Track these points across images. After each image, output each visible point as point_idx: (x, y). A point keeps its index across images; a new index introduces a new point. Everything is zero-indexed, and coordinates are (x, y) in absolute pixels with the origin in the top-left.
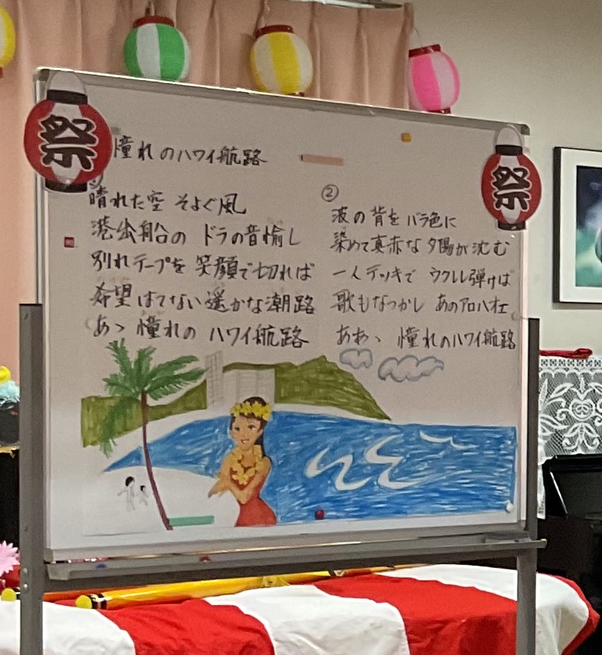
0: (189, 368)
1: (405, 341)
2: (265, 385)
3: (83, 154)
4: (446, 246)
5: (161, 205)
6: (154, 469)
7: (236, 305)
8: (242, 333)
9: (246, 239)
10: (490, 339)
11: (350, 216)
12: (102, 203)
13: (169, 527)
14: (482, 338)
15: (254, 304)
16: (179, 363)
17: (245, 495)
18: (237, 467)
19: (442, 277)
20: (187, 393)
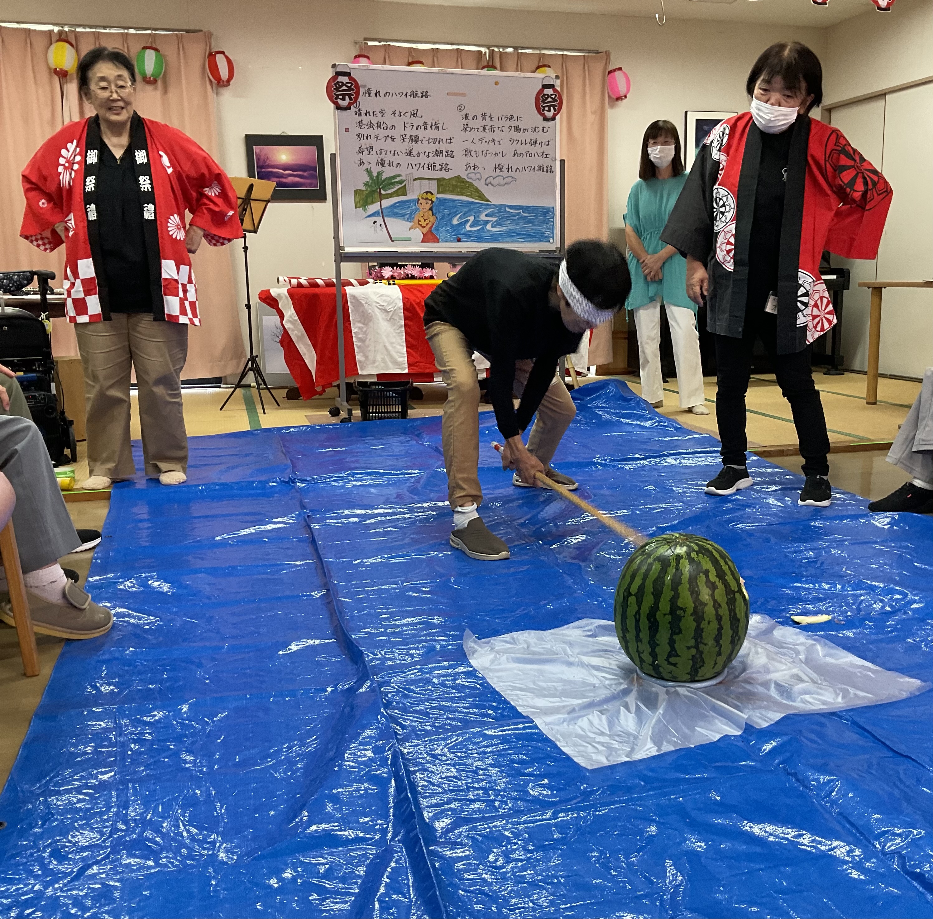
0: (398, 179)
1: (497, 170)
2: (433, 187)
3: (349, 96)
4: (517, 129)
5: (385, 115)
6: (386, 218)
8: (421, 165)
9: (423, 128)
10: (541, 168)
11: (470, 117)
12: (360, 114)
13: (393, 241)
14: (536, 168)
15: (427, 154)
16: (394, 177)
17: (425, 230)
18: (421, 219)
19: (515, 142)
20: (398, 189)
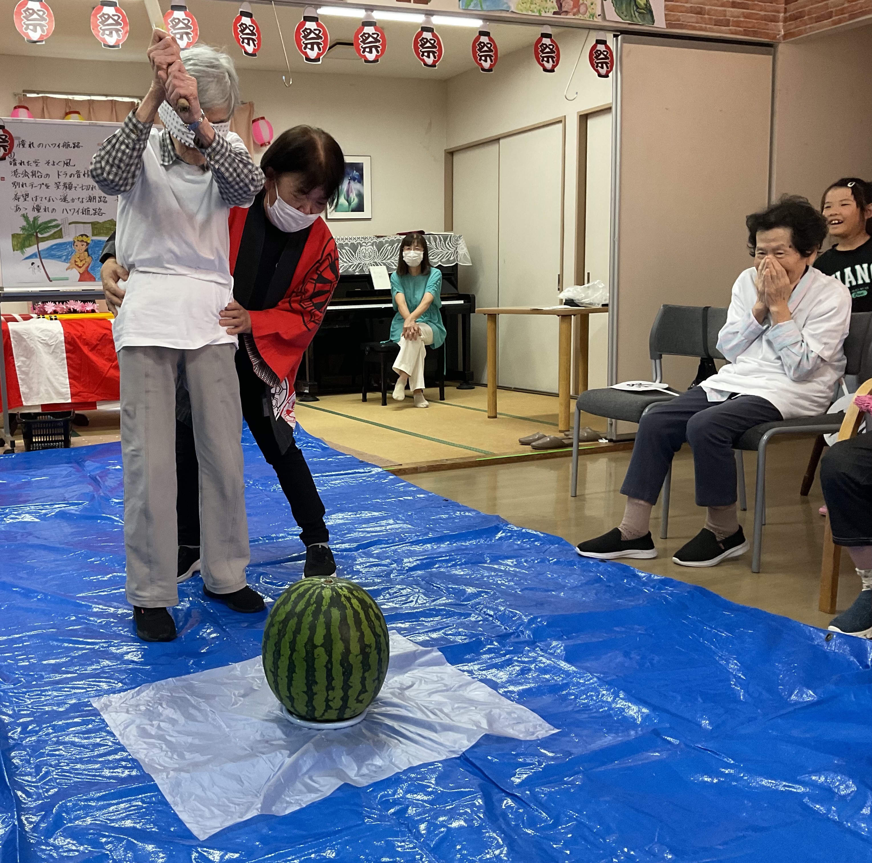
0: (54, 223)
2: (88, 230)
3: (4, 147)
5: (39, 164)
6: (43, 260)
7: (73, 200)
8: (76, 211)
9: (76, 176)
12: (15, 164)
13: (51, 281)
15: (81, 200)
16: (50, 222)
17: (82, 270)
18: (78, 260)
20: (55, 233)
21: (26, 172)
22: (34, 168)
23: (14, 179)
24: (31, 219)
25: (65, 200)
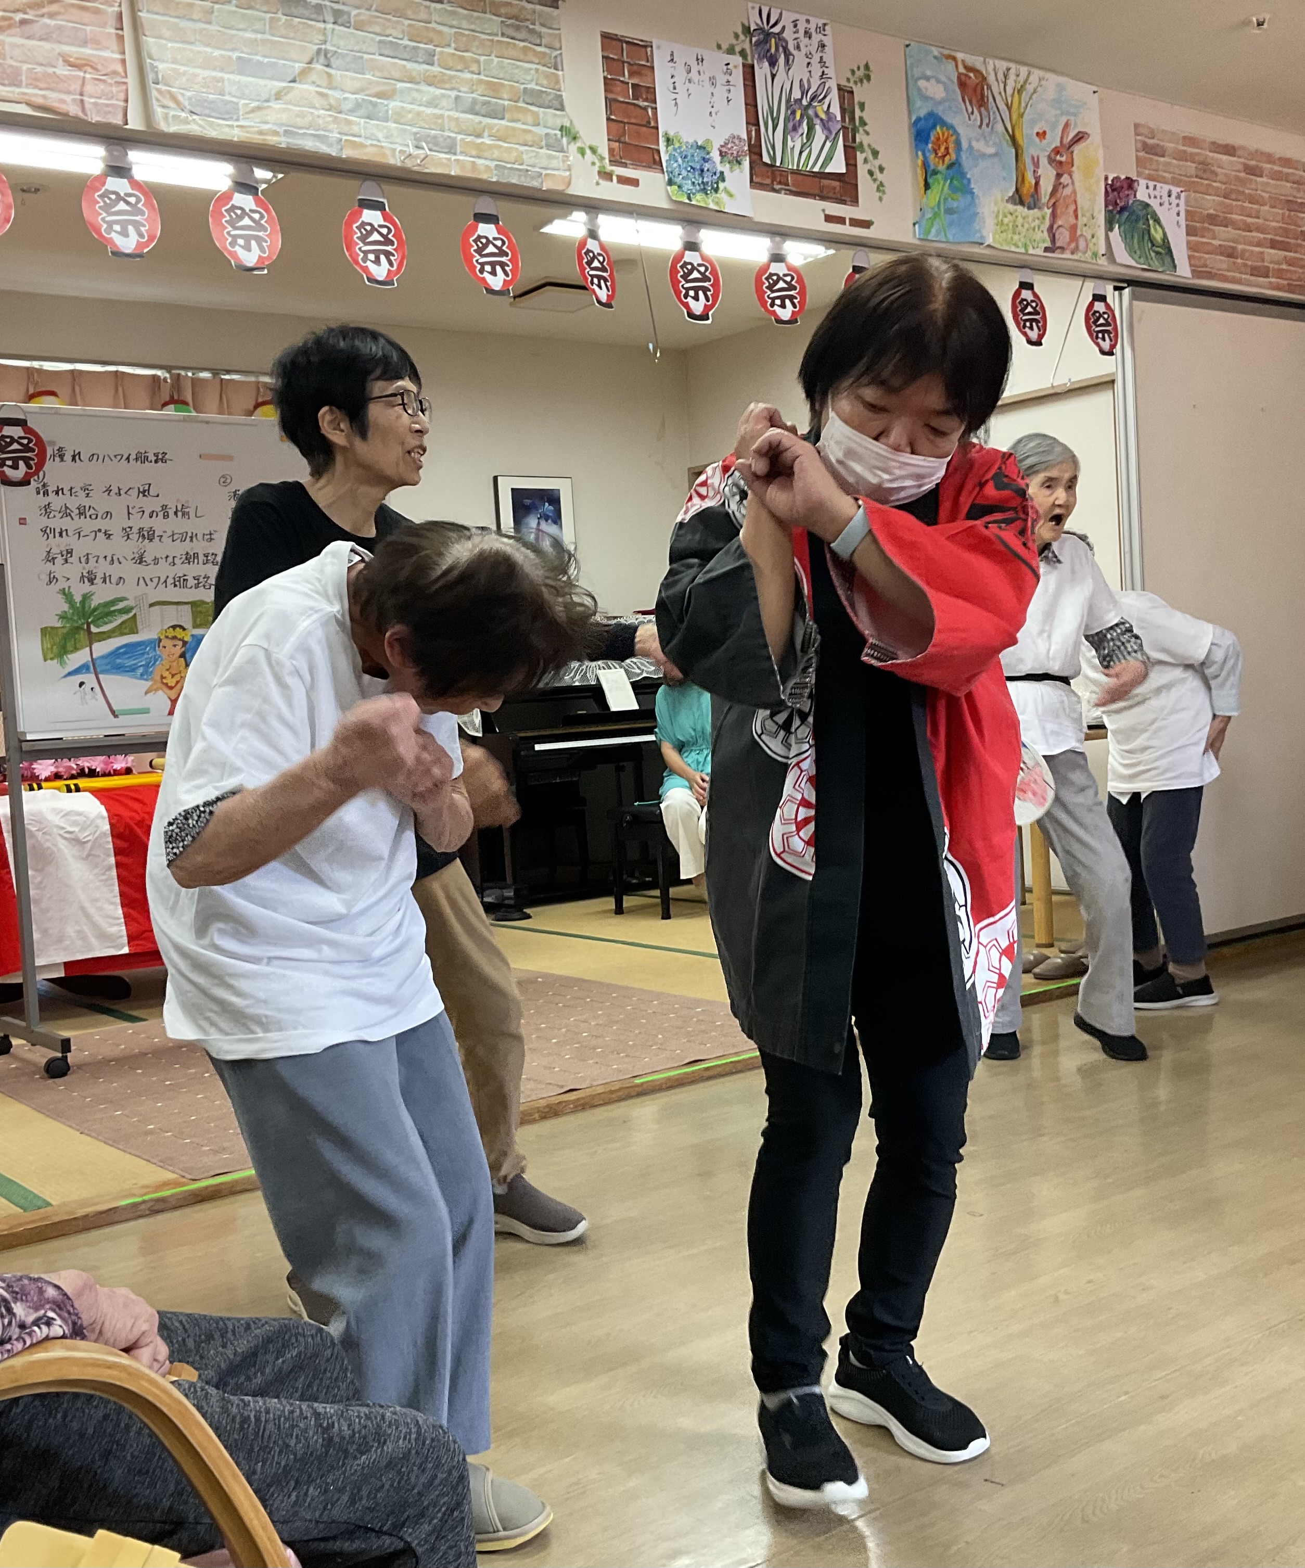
0: (121, 605)
2: (185, 617)
3: (27, 461)
5: (92, 493)
6: (101, 676)
7: (156, 561)
8: (162, 580)
9: (160, 515)
12: (46, 493)
13: (116, 716)
15: (170, 560)
16: (114, 602)
17: (174, 695)
18: (166, 674)
20: (123, 623)
21: (67, 508)
22: (81, 500)
23: (45, 522)
24: (78, 598)
25: (141, 560)
